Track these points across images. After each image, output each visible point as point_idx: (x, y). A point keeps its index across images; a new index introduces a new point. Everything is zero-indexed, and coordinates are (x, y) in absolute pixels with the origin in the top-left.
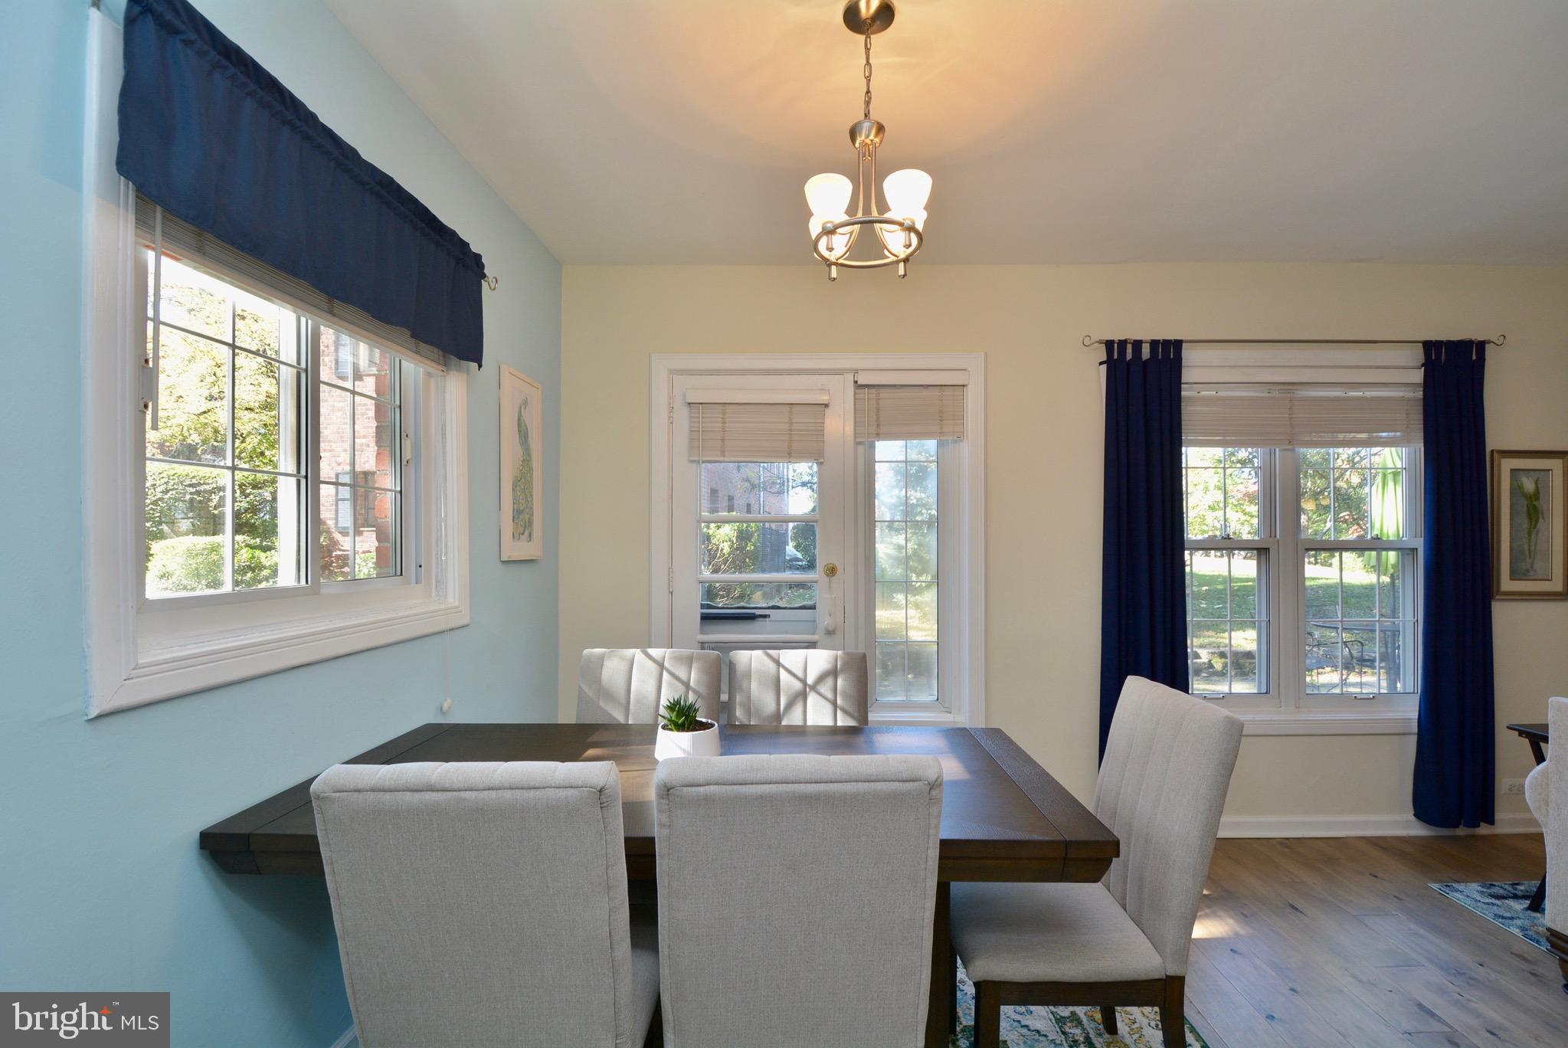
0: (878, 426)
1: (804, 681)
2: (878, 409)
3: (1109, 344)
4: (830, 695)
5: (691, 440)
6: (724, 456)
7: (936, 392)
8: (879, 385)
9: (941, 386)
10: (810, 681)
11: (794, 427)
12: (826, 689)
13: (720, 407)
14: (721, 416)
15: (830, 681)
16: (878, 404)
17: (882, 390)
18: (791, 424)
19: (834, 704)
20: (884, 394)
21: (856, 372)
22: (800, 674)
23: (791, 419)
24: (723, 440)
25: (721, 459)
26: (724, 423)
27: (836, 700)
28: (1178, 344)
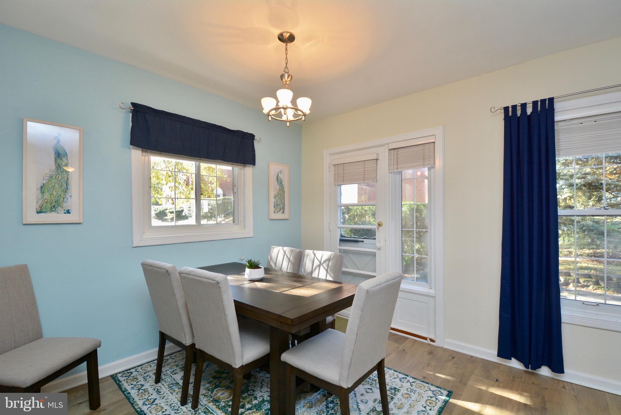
0: (398, 165)
1: (320, 262)
2: (397, 158)
3: (506, 109)
4: (326, 268)
5: (335, 178)
6: (344, 182)
7: (421, 147)
8: (398, 148)
9: (424, 144)
10: (322, 263)
11: (366, 169)
12: (325, 265)
13: (342, 165)
14: (343, 168)
15: (327, 262)
16: (397, 156)
17: (399, 150)
18: (365, 168)
19: (327, 271)
20: (400, 151)
21: (388, 144)
22: (320, 260)
23: (365, 166)
24: (343, 177)
25: (343, 183)
26: (344, 171)
27: (328, 270)
28: (551, 100)
